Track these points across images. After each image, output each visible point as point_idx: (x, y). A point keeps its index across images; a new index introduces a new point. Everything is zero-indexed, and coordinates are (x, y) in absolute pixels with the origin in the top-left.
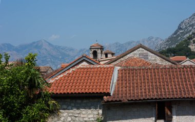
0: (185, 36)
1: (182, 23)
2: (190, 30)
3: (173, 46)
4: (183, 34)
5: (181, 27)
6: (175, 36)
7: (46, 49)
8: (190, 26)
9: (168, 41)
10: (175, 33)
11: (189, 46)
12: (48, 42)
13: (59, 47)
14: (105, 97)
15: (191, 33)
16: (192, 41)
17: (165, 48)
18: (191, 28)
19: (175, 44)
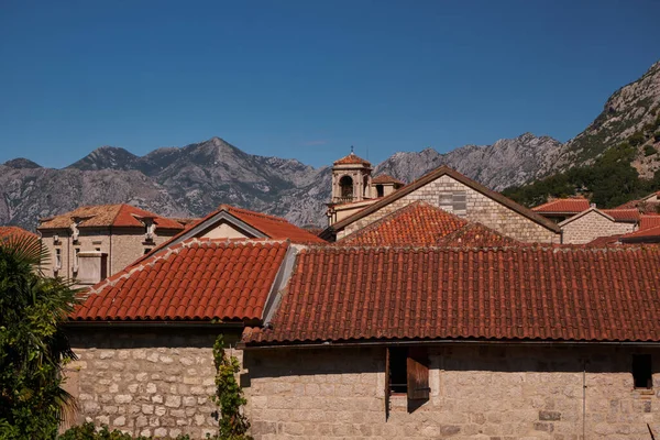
0: (623, 135)
1: (617, 94)
2: (640, 117)
3: (588, 163)
4: (619, 127)
5: (614, 106)
6: (595, 132)
7: (227, 167)
8: (639, 104)
9: (574, 148)
10: (596, 125)
11: (633, 165)
12: (231, 146)
13: (264, 160)
14: (248, 331)
15: (640, 125)
16: (641, 148)
17: (565, 166)
18: (641, 111)
19: (593, 156)
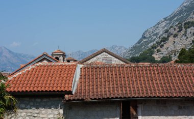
0: (149, 45)
1: (146, 31)
2: (154, 39)
3: (136, 55)
4: (147, 43)
5: (145, 35)
6: (139, 45)
7: (6, 57)
8: (154, 35)
9: (132, 50)
10: (139, 42)
11: (153, 56)
12: (8, 50)
13: (20, 55)
14: (66, 96)
15: (155, 42)
16: (156, 50)
17: (129, 56)
18: (155, 37)
19: (138, 53)
